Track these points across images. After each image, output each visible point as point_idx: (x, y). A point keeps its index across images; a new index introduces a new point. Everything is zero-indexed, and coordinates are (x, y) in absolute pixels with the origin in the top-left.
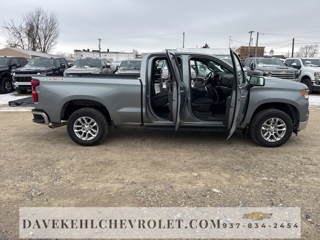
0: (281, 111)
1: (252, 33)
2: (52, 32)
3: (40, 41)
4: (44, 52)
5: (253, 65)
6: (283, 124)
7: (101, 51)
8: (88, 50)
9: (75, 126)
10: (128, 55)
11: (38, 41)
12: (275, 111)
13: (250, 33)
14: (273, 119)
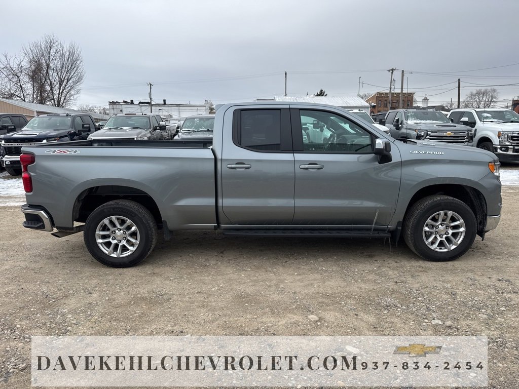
0: (455, 199)
1: (394, 72)
2: (72, 74)
3: (51, 88)
4: (58, 106)
5: (400, 122)
6: (459, 220)
7: (153, 103)
8: (132, 101)
9: (99, 232)
10: (196, 108)
11: (48, 88)
12: (446, 199)
13: (391, 72)
14: (442, 212)
